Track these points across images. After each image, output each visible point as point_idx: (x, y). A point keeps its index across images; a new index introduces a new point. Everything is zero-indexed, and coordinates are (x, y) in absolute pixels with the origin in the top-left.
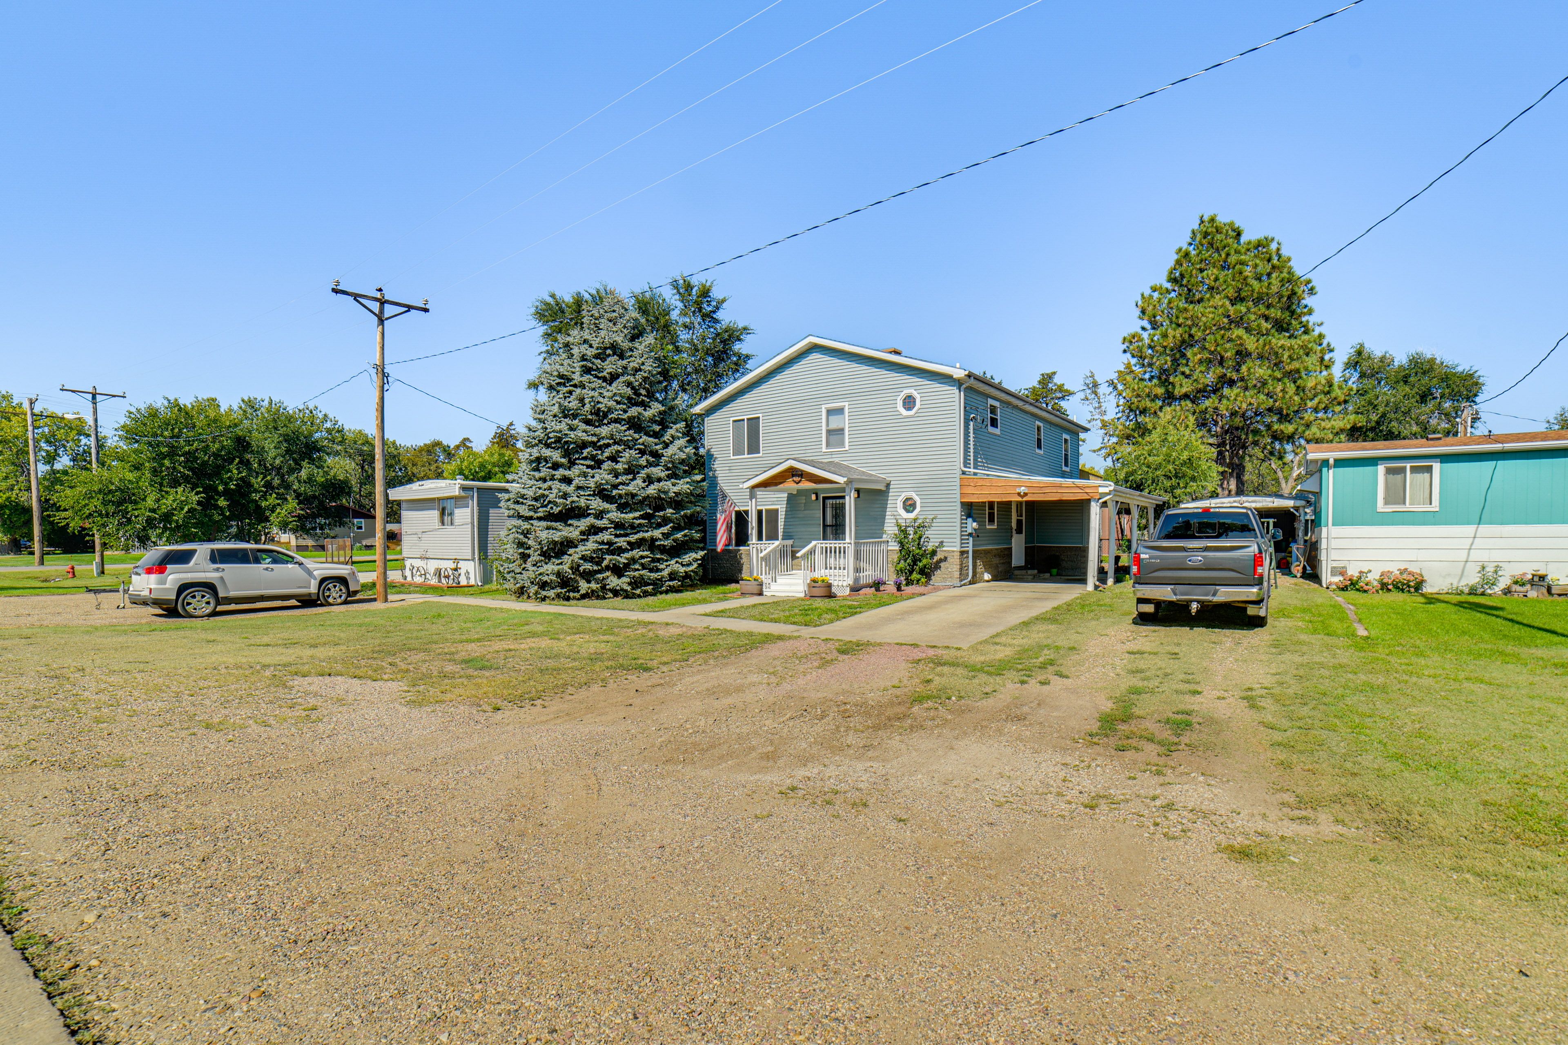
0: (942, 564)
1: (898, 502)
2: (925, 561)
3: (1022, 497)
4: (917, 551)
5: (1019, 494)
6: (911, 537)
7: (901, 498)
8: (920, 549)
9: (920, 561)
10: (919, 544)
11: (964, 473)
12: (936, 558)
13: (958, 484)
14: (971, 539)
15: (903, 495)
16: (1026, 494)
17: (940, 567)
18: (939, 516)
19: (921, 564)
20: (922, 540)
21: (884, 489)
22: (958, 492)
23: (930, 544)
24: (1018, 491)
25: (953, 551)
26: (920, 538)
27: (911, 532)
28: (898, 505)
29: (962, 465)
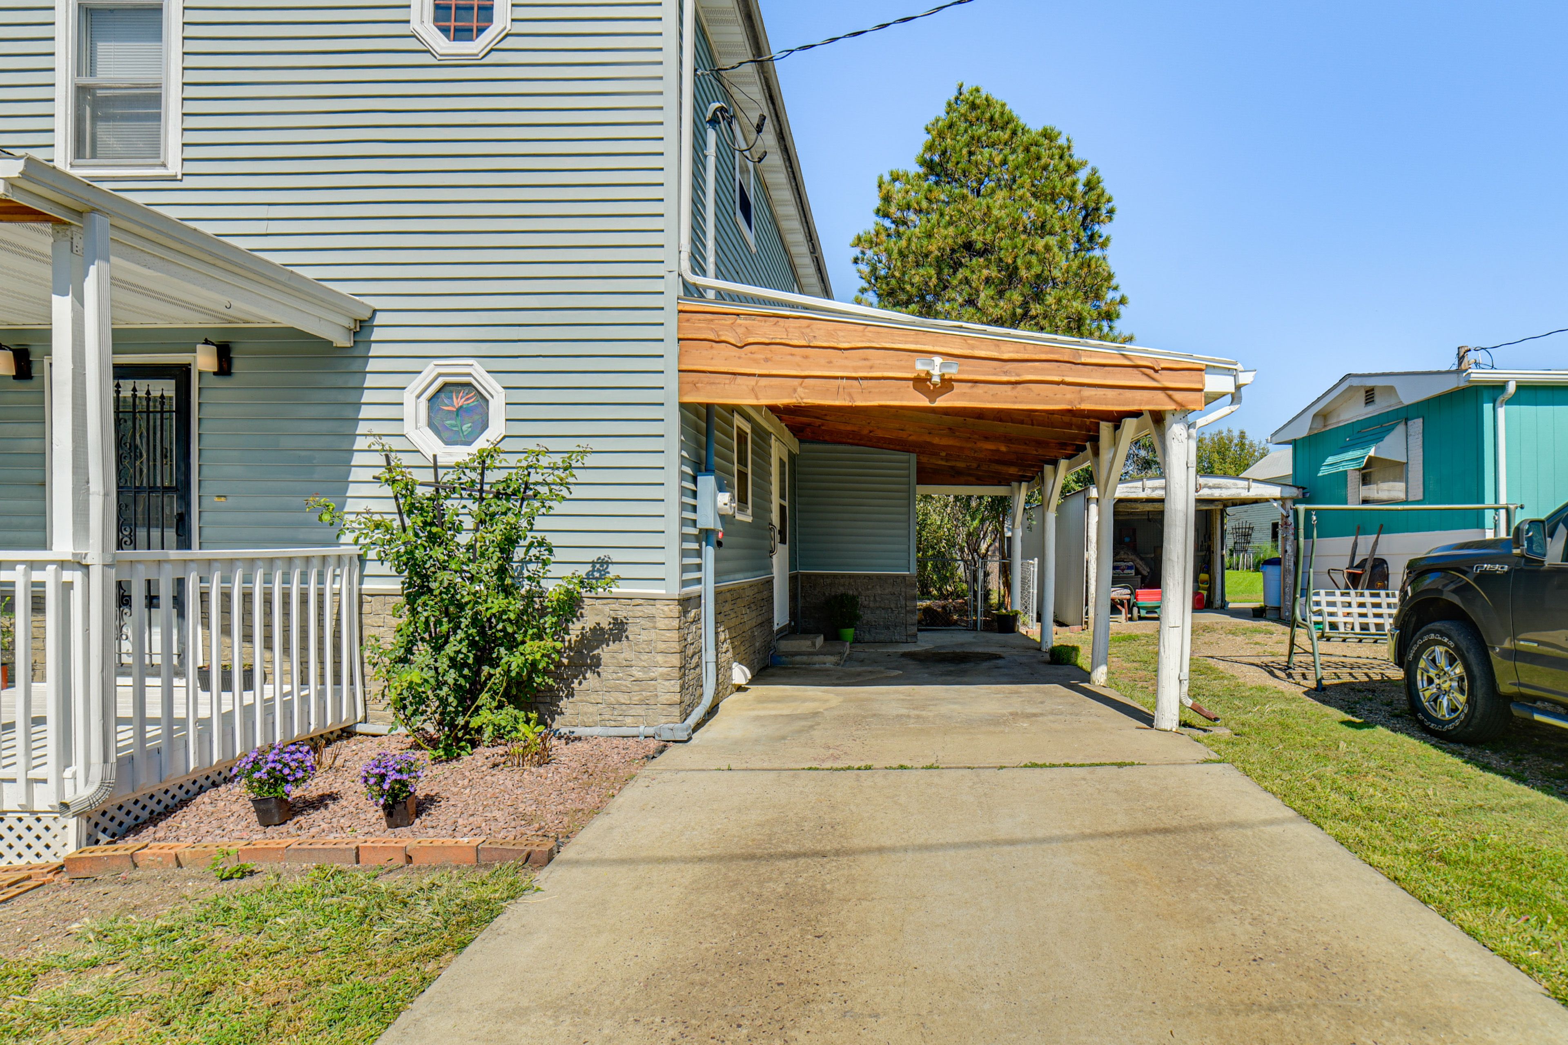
0: (605, 653)
1: (408, 397)
2: (533, 649)
3: (933, 394)
4: (497, 603)
5: (921, 382)
6: (464, 539)
7: (417, 384)
8: (507, 591)
9: (512, 645)
10: (501, 572)
11: (691, 291)
12: (575, 629)
13: (670, 332)
14: (709, 552)
15: (430, 369)
16: (947, 384)
17: (596, 664)
18: (590, 460)
19: (515, 661)
20: (519, 553)
21: (341, 340)
22: (670, 364)
23: (555, 570)
24: (920, 366)
25: (652, 600)
26: (510, 542)
27: (469, 523)
28: (408, 411)
29: (686, 265)
